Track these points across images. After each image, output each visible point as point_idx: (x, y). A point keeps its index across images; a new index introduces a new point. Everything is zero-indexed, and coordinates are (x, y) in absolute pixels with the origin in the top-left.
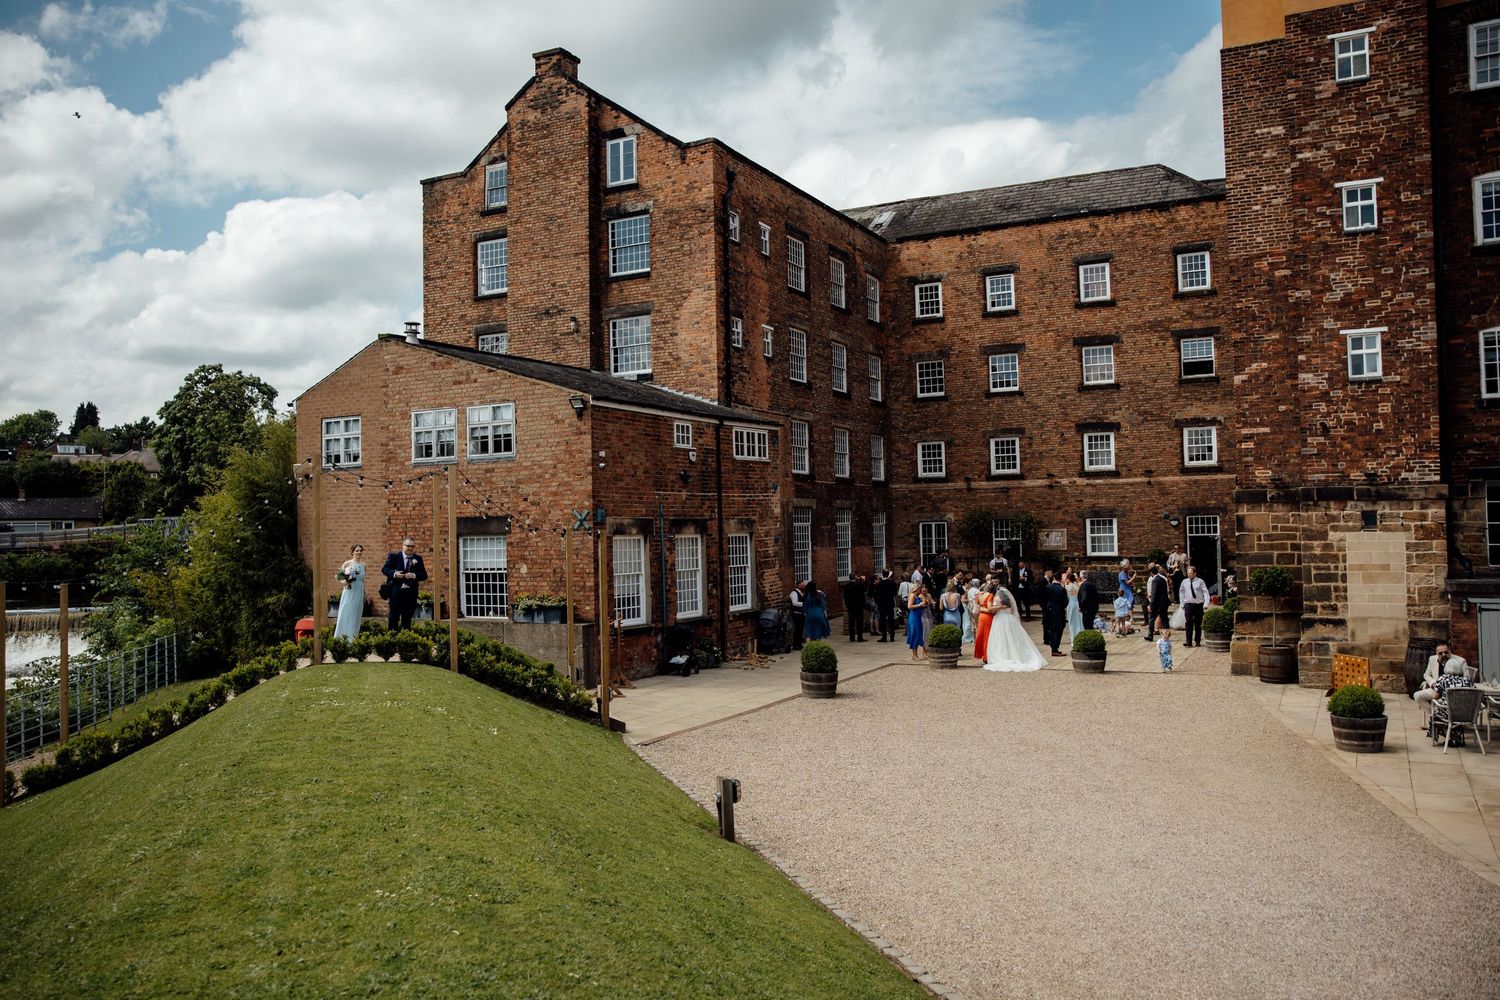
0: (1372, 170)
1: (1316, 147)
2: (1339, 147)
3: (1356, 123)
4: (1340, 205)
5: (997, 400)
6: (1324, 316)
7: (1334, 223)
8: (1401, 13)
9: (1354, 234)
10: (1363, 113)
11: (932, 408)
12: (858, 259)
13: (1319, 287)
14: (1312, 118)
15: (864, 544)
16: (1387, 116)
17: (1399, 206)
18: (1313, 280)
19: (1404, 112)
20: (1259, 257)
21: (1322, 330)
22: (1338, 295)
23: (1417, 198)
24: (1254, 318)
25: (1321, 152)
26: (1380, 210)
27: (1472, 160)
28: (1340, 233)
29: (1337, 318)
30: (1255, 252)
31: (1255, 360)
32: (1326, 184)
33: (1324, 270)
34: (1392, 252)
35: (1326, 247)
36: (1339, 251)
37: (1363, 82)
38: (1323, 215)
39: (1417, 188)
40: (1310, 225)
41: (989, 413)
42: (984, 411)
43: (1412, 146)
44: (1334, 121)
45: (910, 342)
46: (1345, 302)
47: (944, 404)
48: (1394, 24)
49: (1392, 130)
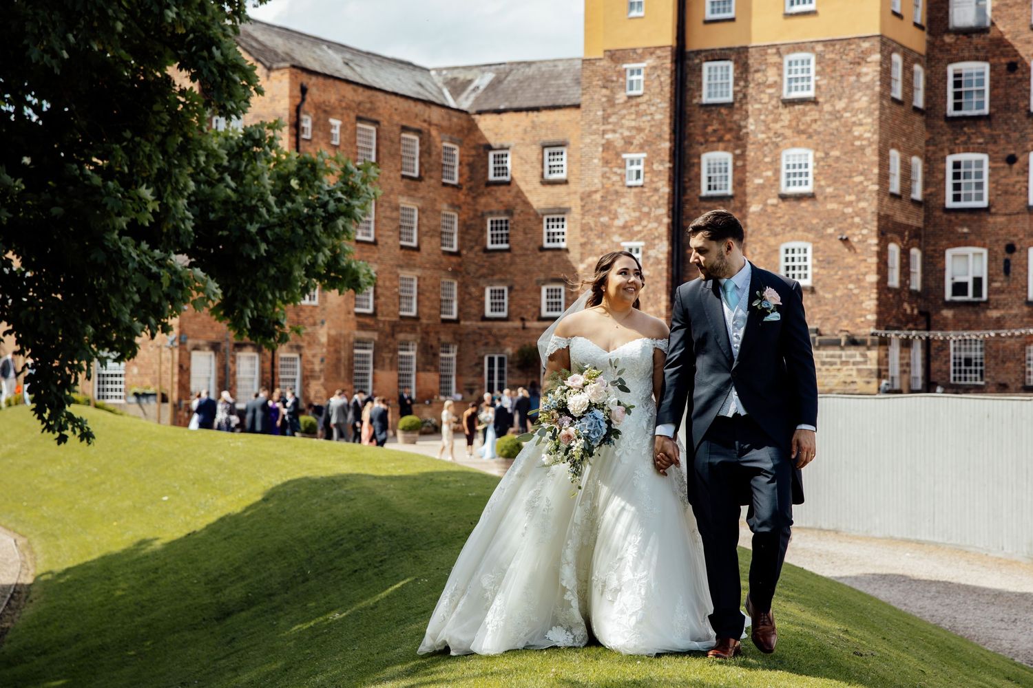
0: (641, 148)
1: (614, 131)
2: (627, 133)
3: (634, 120)
4: (625, 167)
5: (549, 254)
6: (614, 233)
7: (622, 179)
8: (659, 57)
9: (630, 187)
10: (639, 115)
11: (498, 258)
12: (434, 133)
13: (612, 216)
14: (614, 114)
15: (429, 371)
16: (649, 118)
17: (652, 171)
18: (610, 212)
19: (658, 117)
20: (596, 192)
21: (613, 242)
22: (619, 222)
23: (661, 168)
24: (591, 229)
25: (617, 135)
26: (645, 173)
27: (702, 144)
28: (624, 185)
29: (621, 235)
30: (594, 189)
31: (590, 255)
32: (618, 155)
33: (615, 207)
34: (648, 198)
35: (617, 192)
36: (623, 196)
37: (639, 96)
38: (615, 173)
39: (662, 162)
40: (609, 178)
41: (542, 265)
42: (538, 262)
43: (660, 137)
44: (623, 117)
45: (483, 200)
46: (624, 227)
47: (508, 255)
48: (655, 64)
49: (652, 126)
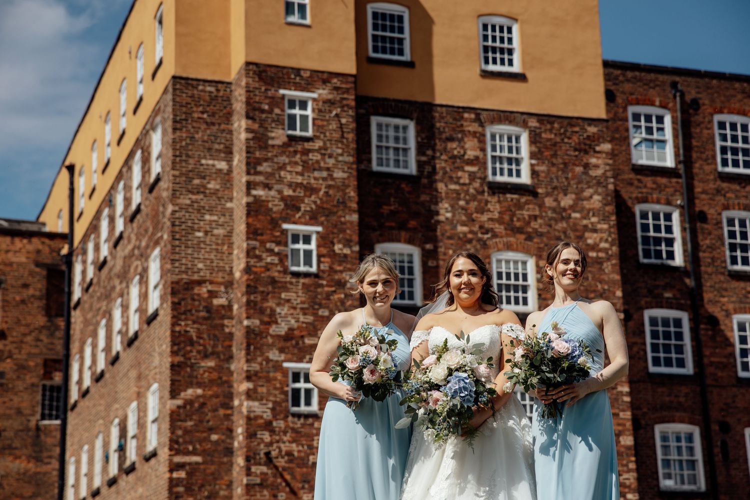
0: (313, 219)
1: (268, 187)
2: (288, 192)
3: (302, 174)
4: (286, 245)
6: (271, 346)
7: (281, 261)
8: (336, 89)
9: (297, 275)
10: (308, 167)
13: (266, 319)
14: (266, 160)
16: (325, 174)
17: (333, 255)
18: (262, 311)
19: (338, 174)
20: (200, 283)
21: (268, 360)
22: (281, 329)
23: (347, 251)
24: (192, 343)
25: (273, 193)
26: (319, 256)
27: (374, 230)
28: (285, 271)
29: (282, 350)
30: (196, 277)
31: (190, 385)
32: (275, 224)
33: (271, 303)
34: (328, 296)
35: (273, 281)
36: (285, 287)
37: (308, 140)
38: (271, 251)
39: (347, 243)
40: (260, 258)
43: (343, 203)
44: (282, 167)
46: (289, 336)
48: (330, 97)
49: (329, 187)
